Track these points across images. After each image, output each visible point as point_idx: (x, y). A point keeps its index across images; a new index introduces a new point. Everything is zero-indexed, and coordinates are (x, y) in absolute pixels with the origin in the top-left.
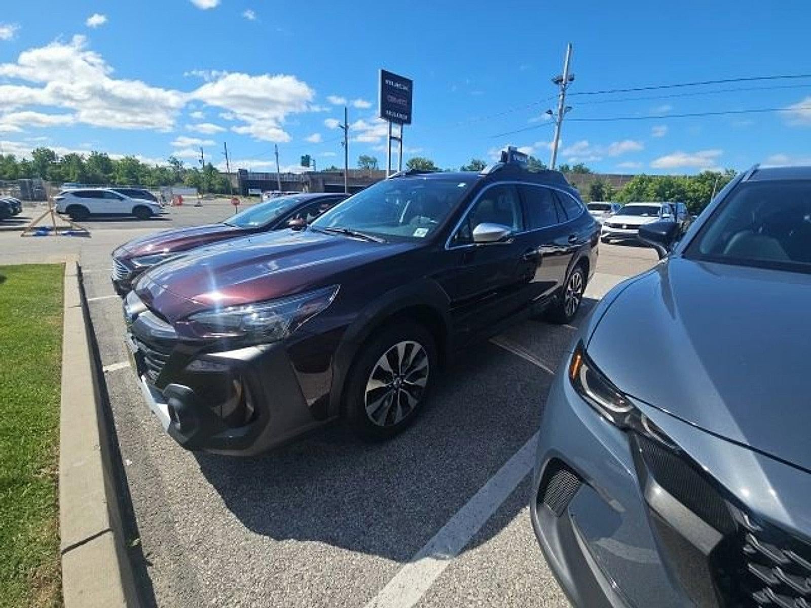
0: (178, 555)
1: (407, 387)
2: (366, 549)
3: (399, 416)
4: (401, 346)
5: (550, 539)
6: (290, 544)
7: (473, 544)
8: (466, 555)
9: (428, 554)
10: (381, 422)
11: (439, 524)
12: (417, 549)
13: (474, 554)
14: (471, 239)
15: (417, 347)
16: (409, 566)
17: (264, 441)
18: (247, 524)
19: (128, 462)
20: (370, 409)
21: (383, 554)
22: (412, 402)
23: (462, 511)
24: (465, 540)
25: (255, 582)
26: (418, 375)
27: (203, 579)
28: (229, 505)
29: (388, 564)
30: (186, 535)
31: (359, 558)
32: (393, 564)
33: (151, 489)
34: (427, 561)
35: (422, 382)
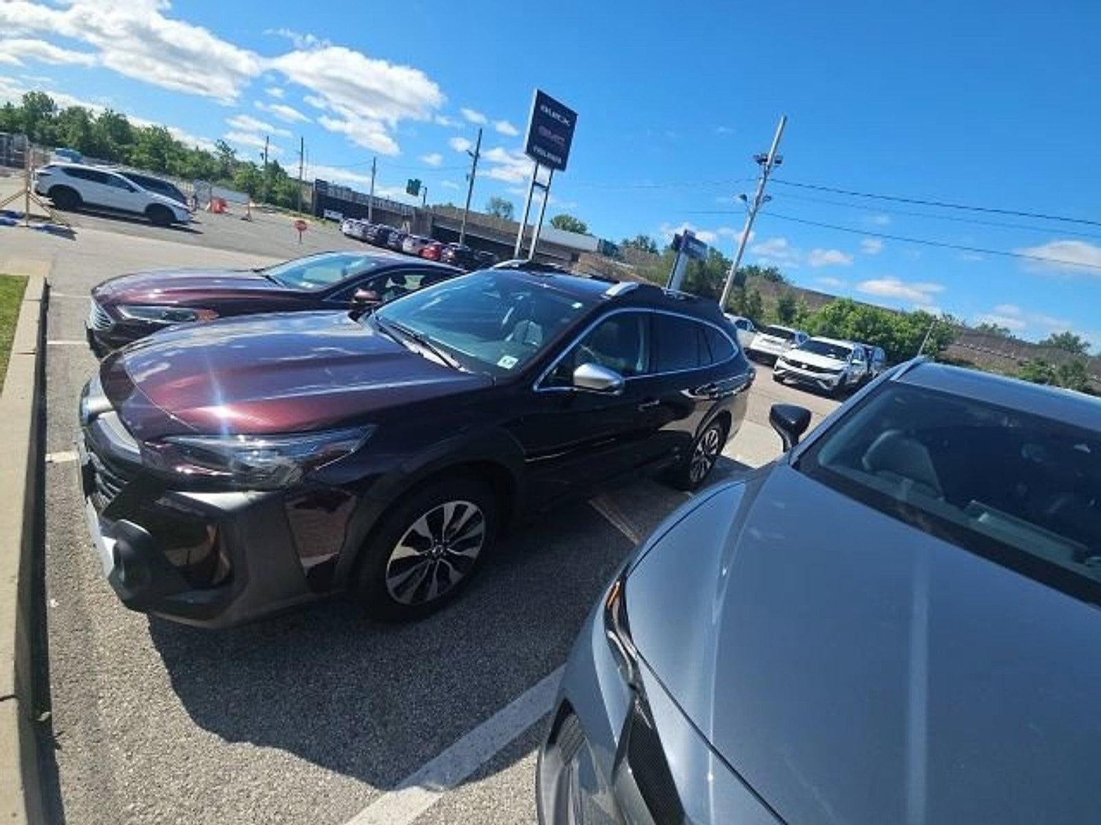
0: (96, 739)
1: (450, 557)
2: (341, 767)
3: (433, 593)
4: (450, 508)
6: (245, 749)
7: (477, 776)
8: (463, 789)
9: (417, 783)
10: (405, 599)
11: (444, 745)
12: (406, 773)
13: (475, 788)
14: (570, 381)
15: (472, 508)
16: (389, 795)
17: (235, 612)
18: (194, 714)
19: (52, 603)
20: (392, 583)
21: (360, 777)
22: (455, 576)
23: (480, 729)
24: (469, 768)
25: (186, 792)
26: (470, 543)
27: (122, 777)
28: (177, 685)
29: (363, 790)
30: (110, 718)
31: (327, 778)
32: (370, 790)
33: (76, 646)
34: (415, 790)
35: (473, 552)
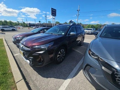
0: (33, 82)
1: (62, 56)
2: (60, 78)
3: (61, 60)
4: (62, 50)
5: (86, 75)
6: (49, 79)
7: (74, 76)
8: (73, 78)
9: (68, 78)
10: (59, 61)
11: (69, 74)
12: (67, 78)
13: (74, 78)
15: (64, 50)
16: (66, 80)
18: (42, 76)
19: (22, 69)
20: (58, 59)
21: (62, 79)
22: (63, 58)
23: (72, 72)
24: (73, 76)
25: (45, 84)
27: (38, 84)
28: (39, 74)
29: (63, 80)
30: (34, 79)
31: (59, 80)
33: (26, 73)
34: (68, 79)
35: (64, 55)
